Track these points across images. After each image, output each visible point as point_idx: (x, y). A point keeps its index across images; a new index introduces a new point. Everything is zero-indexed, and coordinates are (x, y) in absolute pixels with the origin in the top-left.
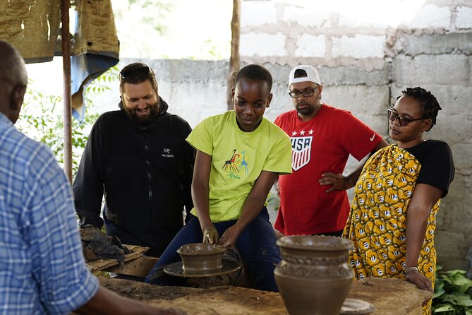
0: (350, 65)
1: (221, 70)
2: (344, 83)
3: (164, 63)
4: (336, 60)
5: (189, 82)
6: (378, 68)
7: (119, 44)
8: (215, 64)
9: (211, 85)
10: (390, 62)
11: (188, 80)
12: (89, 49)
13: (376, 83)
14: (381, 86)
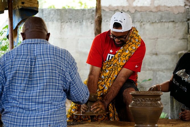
0: (165, 11)
1: (90, 15)
2: (162, 21)
3: (56, 11)
4: (157, 7)
5: (71, 22)
6: (181, 12)
7: (38, 3)
8: (87, 11)
9: (84, 23)
10: (188, 9)
11: (70, 21)
12: (23, 6)
13: (180, 21)
14: (183, 22)
